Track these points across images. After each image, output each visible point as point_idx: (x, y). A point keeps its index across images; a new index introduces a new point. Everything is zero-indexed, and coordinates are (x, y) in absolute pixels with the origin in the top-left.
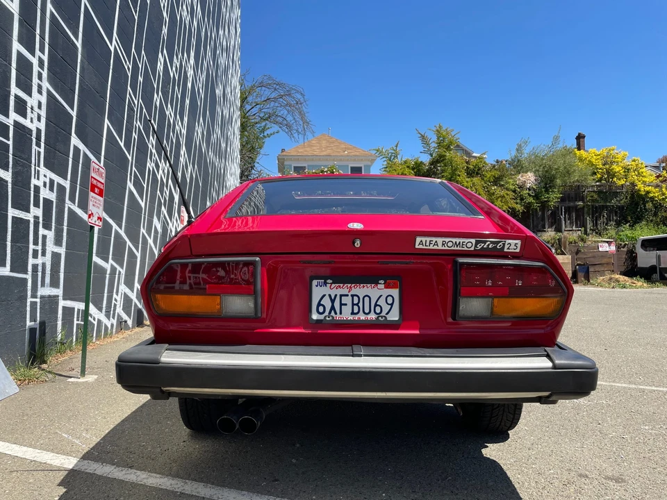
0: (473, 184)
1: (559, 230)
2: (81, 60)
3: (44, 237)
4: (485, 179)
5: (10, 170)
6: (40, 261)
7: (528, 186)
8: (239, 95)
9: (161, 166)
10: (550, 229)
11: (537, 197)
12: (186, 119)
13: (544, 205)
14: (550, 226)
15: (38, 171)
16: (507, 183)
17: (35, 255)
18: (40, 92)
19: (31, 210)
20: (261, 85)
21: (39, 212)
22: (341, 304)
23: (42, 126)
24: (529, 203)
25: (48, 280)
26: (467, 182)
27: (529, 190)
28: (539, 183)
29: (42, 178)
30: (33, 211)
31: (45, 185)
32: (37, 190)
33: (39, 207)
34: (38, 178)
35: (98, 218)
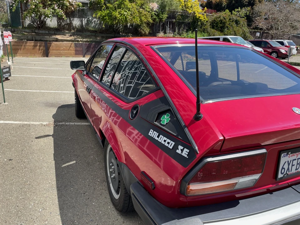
1: (165, 33)
4: (138, 4)
7: (155, 10)
10: (161, 32)
11: (158, 15)
13: (161, 20)
16: (146, 7)
22: (293, 165)
24: (155, 19)
26: (130, 6)
27: (155, 12)
28: (159, 9)
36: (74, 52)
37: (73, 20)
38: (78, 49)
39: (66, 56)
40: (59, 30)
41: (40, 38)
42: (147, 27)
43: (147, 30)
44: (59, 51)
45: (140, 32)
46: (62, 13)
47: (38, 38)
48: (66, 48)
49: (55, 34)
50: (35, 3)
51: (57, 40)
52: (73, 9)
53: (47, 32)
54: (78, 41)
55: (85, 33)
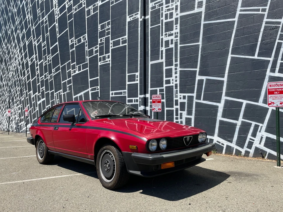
3: (181, 114)
5: (165, 99)
6: (179, 120)
15: (177, 95)
17: (177, 118)
18: (176, 73)
19: (174, 107)
21: (178, 107)
23: (178, 82)
30: (175, 107)
31: (180, 98)
32: (177, 101)
33: (178, 105)
34: (177, 97)
35: (158, 109)
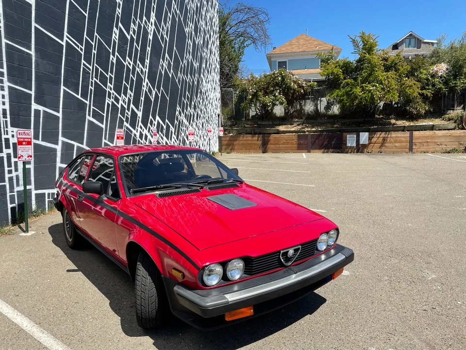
0: (388, 77)
2: (35, 60)
3: (16, 163)
6: (14, 174)
7: (440, 74)
8: (217, 22)
9: (120, 99)
10: (459, 108)
11: (446, 83)
12: (147, 61)
13: (452, 90)
14: (459, 105)
15: (7, 131)
16: (421, 73)
17: (10, 172)
18: (2, 90)
19: (4, 151)
20: (237, 11)
21: (11, 151)
23: (7, 107)
24: (440, 88)
25: (21, 182)
27: (441, 78)
28: (450, 72)
29: (10, 134)
30: (6, 151)
31: (13, 136)
32: (7, 140)
33: (10, 148)
34: (7, 134)
35: (28, 157)
36: (296, 146)
37: (305, 105)
38: (301, 142)
39: (285, 151)
40: (286, 119)
41: (259, 131)
42: (424, 103)
43: (423, 108)
44: (277, 146)
45: (410, 112)
46: (283, 99)
47: (257, 130)
48: (286, 142)
49: (279, 125)
50: (252, 93)
51: (278, 132)
52: (302, 91)
53: (271, 123)
54: (304, 132)
55: (319, 120)
